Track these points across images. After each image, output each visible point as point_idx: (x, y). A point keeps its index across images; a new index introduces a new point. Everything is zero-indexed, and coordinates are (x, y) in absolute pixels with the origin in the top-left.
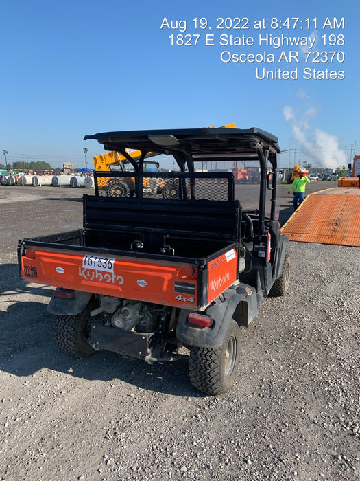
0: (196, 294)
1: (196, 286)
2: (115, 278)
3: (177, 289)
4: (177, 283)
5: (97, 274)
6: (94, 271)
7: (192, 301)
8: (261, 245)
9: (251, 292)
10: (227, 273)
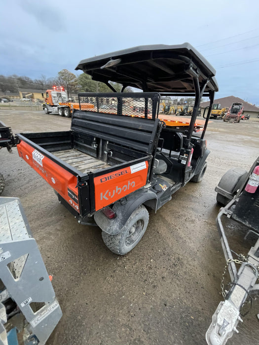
1: (78, 198)
4: (69, 190)
7: (78, 208)
8: (185, 156)
9: (167, 188)
10: (131, 182)
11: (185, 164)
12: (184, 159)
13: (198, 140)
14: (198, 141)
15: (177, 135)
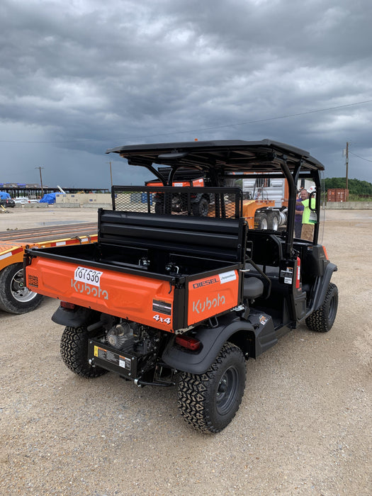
0: (172, 315)
1: (172, 306)
2: (101, 293)
3: (155, 308)
4: (155, 302)
5: (86, 287)
6: (84, 283)
7: (168, 322)
8: (288, 270)
9: (266, 320)
10: (221, 296)
11: (290, 282)
12: (288, 275)
13: (309, 246)
14: (309, 249)
15: (271, 238)
